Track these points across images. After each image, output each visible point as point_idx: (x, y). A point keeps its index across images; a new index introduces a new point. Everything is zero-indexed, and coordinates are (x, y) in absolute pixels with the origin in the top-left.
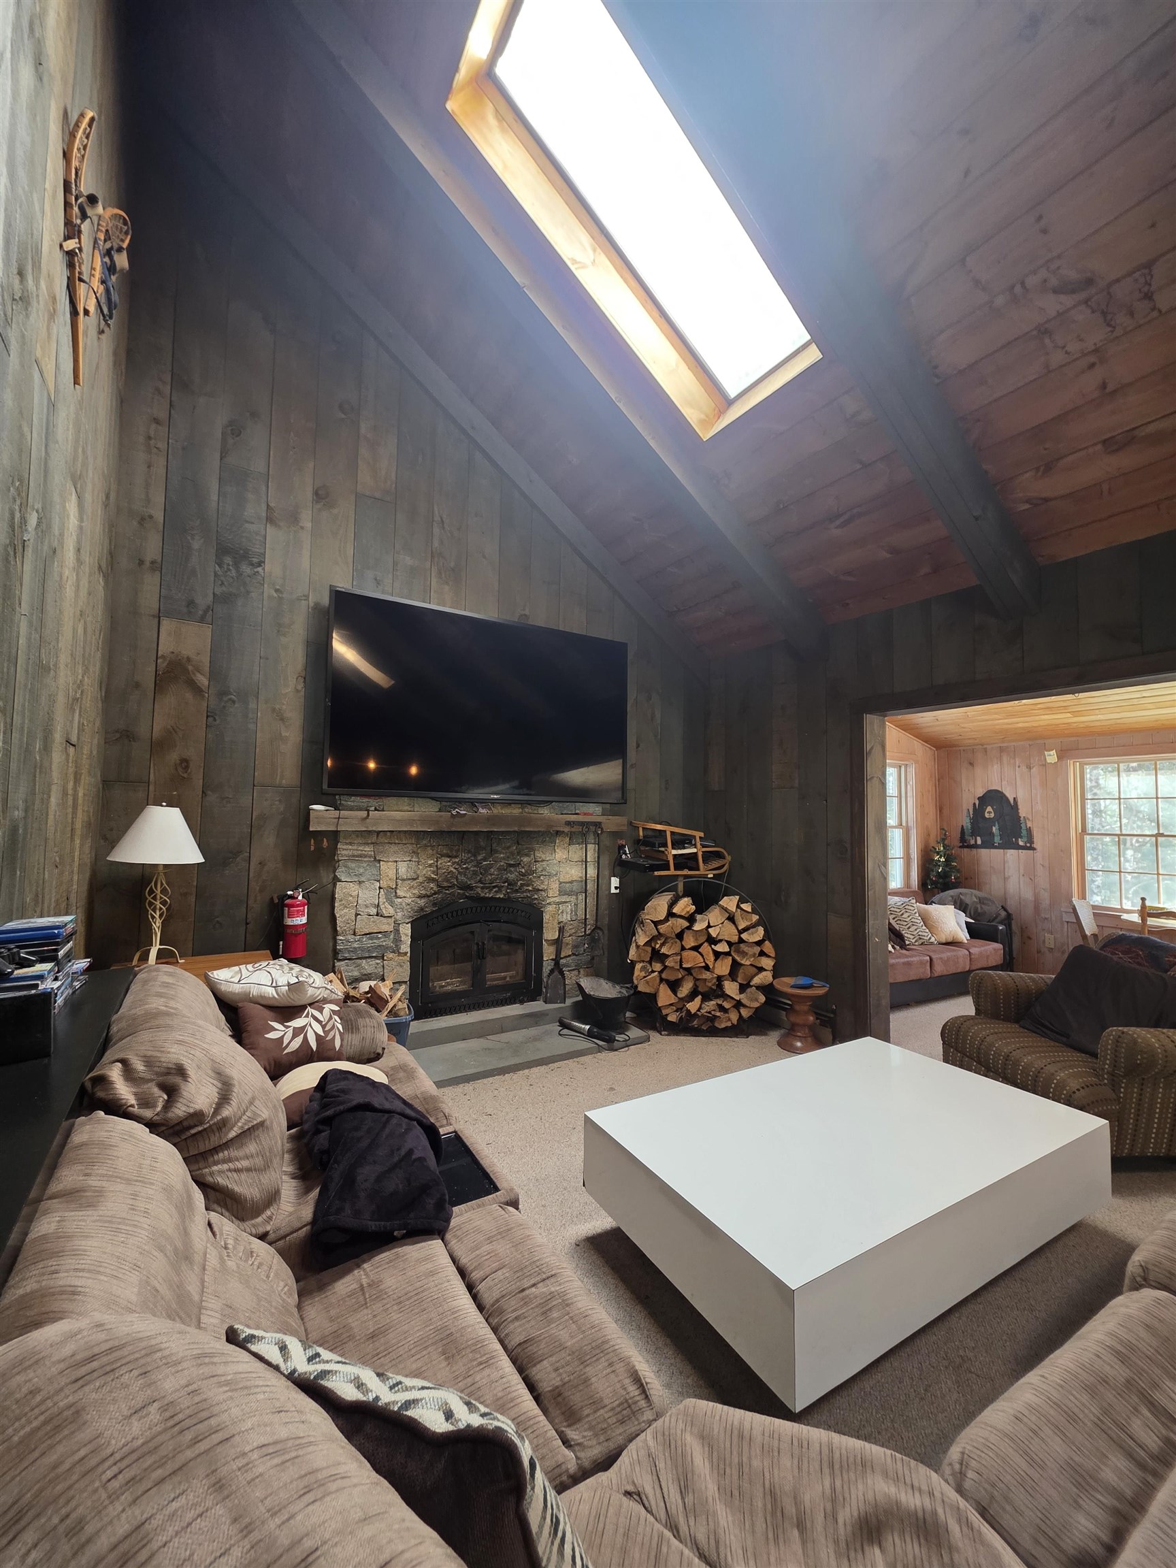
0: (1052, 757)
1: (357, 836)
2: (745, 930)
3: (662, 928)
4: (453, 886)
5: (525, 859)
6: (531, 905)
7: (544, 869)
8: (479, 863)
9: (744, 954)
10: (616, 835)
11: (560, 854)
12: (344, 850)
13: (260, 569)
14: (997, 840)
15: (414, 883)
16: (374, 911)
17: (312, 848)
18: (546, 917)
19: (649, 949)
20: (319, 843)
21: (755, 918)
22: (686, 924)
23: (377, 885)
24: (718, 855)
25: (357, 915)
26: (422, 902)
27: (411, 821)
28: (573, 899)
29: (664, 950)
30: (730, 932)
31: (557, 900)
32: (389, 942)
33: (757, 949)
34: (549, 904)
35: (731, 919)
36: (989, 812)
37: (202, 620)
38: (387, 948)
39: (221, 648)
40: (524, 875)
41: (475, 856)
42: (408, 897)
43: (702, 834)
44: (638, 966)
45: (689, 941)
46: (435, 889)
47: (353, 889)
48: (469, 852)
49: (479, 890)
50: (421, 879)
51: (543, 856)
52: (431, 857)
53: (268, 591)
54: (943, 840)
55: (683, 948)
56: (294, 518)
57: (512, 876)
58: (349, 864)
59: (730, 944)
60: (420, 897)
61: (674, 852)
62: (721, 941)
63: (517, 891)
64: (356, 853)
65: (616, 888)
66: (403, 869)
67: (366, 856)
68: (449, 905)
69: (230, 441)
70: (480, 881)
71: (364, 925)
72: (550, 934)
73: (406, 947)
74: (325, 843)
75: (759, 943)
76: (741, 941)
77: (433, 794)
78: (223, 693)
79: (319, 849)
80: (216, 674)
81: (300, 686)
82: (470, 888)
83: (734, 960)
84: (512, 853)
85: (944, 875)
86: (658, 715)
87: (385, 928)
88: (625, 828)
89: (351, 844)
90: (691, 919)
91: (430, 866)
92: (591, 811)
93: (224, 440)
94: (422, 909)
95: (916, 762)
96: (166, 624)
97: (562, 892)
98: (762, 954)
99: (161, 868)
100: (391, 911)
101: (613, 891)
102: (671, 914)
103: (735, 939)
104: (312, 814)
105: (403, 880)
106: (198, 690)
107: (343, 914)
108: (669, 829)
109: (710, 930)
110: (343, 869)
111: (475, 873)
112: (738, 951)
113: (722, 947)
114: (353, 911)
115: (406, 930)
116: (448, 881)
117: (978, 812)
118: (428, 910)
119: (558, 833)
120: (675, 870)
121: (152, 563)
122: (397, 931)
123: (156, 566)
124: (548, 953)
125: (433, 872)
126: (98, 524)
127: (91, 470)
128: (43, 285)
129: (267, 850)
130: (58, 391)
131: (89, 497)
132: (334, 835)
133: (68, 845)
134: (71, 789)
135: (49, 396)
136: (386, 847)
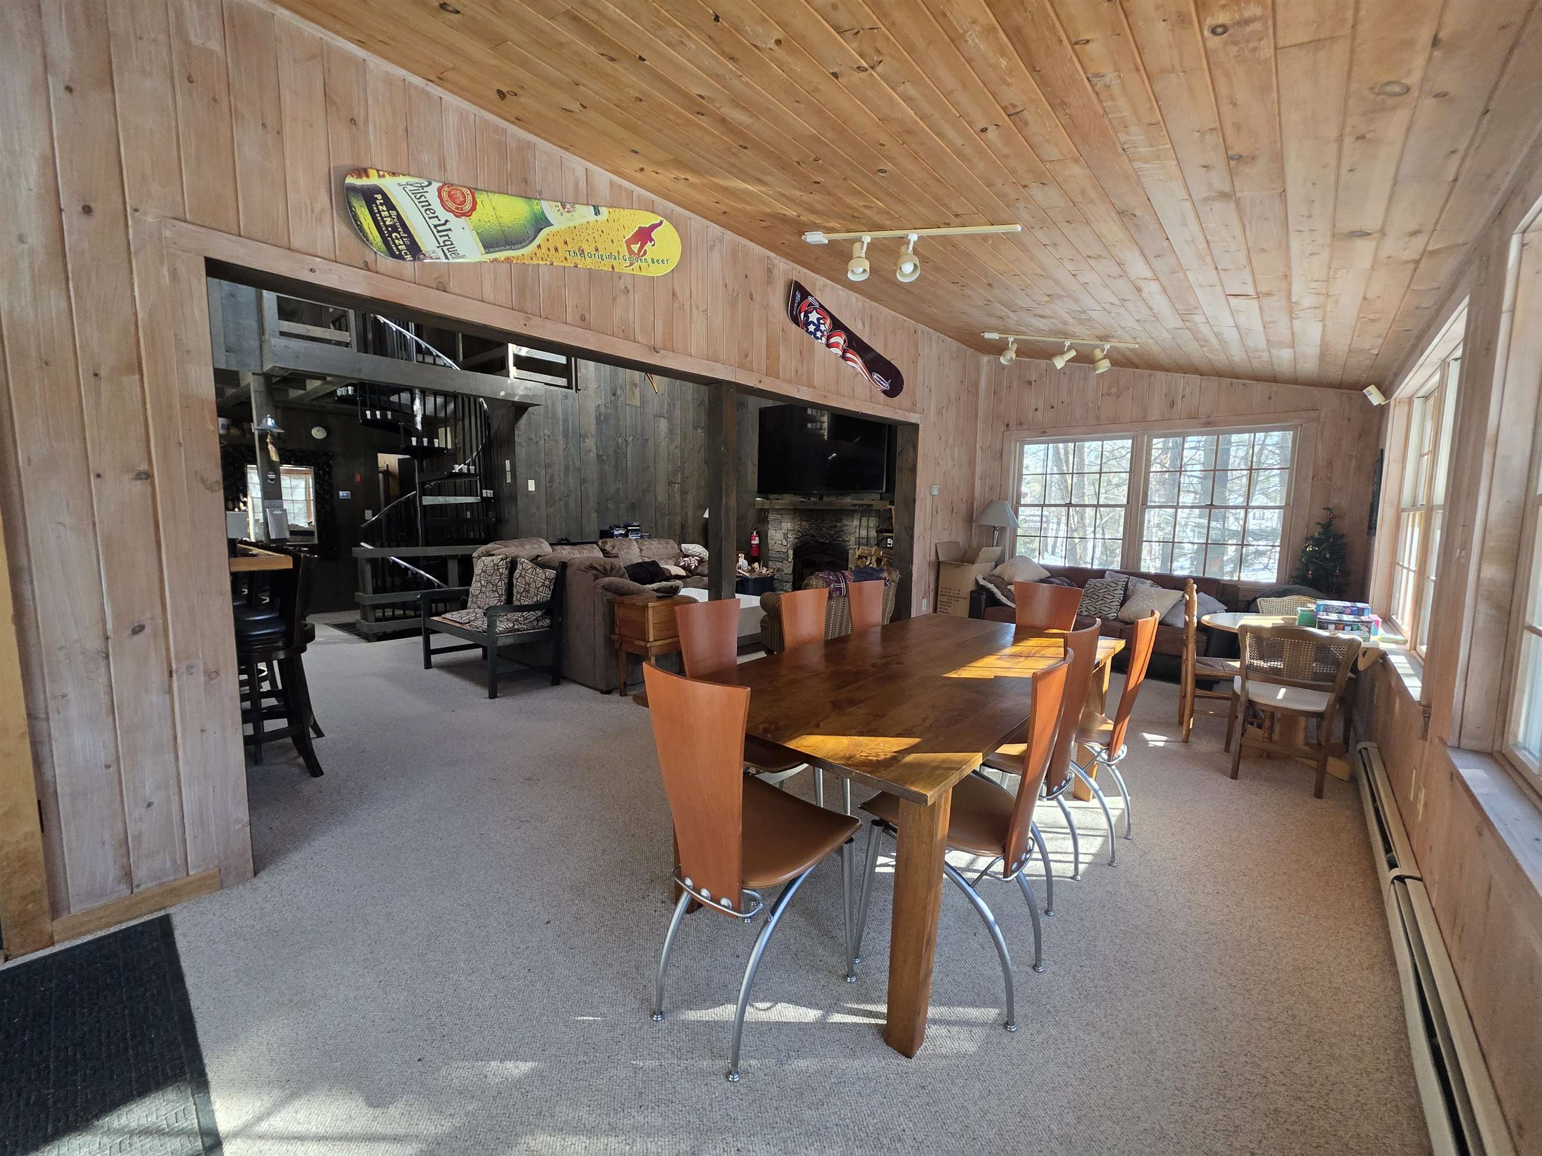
1: (774, 511)
4: (807, 535)
6: (843, 547)
7: (848, 530)
8: (818, 525)
11: (855, 522)
12: (771, 517)
16: (780, 542)
18: (850, 555)
20: (762, 513)
23: (781, 531)
25: (775, 543)
26: (796, 541)
27: (786, 504)
31: (855, 545)
32: (785, 556)
34: (851, 547)
38: (785, 559)
40: (838, 532)
41: (816, 521)
42: (792, 538)
46: (801, 535)
47: (773, 533)
48: (814, 519)
49: (818, 538)
50: (795, 531)
51: (847, 524)
52: (798, 521)
57: (833, 532)
58: (772, 523)
60: (796, 538)
63: (835, 540)
64: (774, 518)
66: (790, 525)
67: (777, 519)
68: (806, 543)
70: (819, 534)
71: (777, 548)
73: (791, 559)
74: (766, 514)
77: (792, 493)
84: (833, 521)
87: (784, 550)
89: (772, 514)
91: (799, 525)
100: (786, 543)
104: (756, 502)
105: (789, 530)
107: (770, 542)
110: (770, 524)
111: (817, 530)
116: (805, 532)
118: (798, 545)
122: (788, 552)
125: (800, 528)
126: (690, 416)
127: (678, 404)
128: (628, 387)
129: (751, 516)
130: (643, 402)
131: (677, 413)
132: (768, 510)
133: (678, 510)
134: (677, 495)
135: (636, 407)
136: (784, 516)
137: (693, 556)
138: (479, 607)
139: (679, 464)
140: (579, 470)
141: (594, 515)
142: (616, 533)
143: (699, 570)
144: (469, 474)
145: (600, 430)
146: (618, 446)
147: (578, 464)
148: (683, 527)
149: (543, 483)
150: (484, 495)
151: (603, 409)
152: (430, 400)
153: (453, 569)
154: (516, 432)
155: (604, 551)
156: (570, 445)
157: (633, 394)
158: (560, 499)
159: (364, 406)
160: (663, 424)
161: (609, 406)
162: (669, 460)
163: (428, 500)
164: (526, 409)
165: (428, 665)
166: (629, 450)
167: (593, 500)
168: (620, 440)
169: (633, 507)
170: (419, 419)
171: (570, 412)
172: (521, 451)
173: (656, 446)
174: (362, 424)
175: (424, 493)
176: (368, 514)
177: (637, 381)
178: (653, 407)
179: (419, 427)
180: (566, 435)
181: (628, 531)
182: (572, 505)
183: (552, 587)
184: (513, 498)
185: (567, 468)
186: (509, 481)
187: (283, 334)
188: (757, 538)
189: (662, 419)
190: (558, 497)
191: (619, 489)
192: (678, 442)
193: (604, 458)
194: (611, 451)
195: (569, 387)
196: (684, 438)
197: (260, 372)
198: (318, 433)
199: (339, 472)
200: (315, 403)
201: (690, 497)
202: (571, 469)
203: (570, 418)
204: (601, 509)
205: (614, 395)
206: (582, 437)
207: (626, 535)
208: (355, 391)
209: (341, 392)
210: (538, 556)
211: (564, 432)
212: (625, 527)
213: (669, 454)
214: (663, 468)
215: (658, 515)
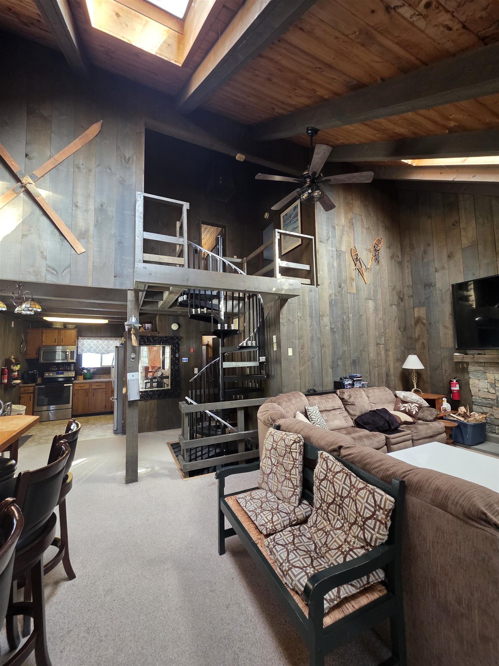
1: (476, 364)
12: (471, 368)
13: (435, 287)
16: (486, 390)
17: (461, 367)
20: (463, 365)
23: (487, 381)
25: (479, 391)
32: (494, 403)
37: (423, 306)
38: (493, 405)
39: (428, 312)
47: (477, 381)
53: (438, 292)
56: (443, 268)
58: (474, 373)
64: (476, 369)
67: (480, 371)
69: (424, 255)
71: (482, 394)
74: (465, 366)
78: (430, 324)
79: (463, 367)
80: (428, 319)
81: (451, 317)
87: (492, 397)
89: (474, 366)
93: (422, 256)
96: (416, 309)
99: (414, 370)
100: (494, 392)
104: (454, 357)
105: (498, 380)
106: (424, 324)
107: (473, 390)
110: (472, 374)
114: (478, 389)
122: (497, 399)
123: (412, 296)
126: (388, 297)
127: (379, 291)
128: (348, 281)
129: (447, 367)
130: (358, 290)
131: (379, 296)
132: (467, 363)
133: (384, 363)
134: (383, 353)
135: (354, 294)
136: (489, 368)
137: (412, 403)
138: (270, 491)
139: (383, 330)
140: (319, 339)
141: (330, 370)
142: (346, 383)
143: (421, 415)
144: (252, 347)
145: (332, 311)
146: (344, 321)
147: (318, 335)
148: (387, 375)
149: (297, 349)
150: (261, 361)
151: (333, 297)
152: (230, 303)
153: (241, 416)
154: (281, 316)
155: (342, 399)
156: (314, 323)
157: (352, 286)
158: (308, 360)
159: (192, 307)
160: (371, 304)
161: (337, 294)
162: (376, 328)
163: (227, 365)
164: (287, 300)
165: (222, 551)
166: (351, 323)
167: (329, 360)
168: (345, 317)
169: (354, 363)
170: (222, 313)
171: (313, 300)
172: (284, 328)
173: (367, 319)
174: (190, 318)
175: (224, 360)
176: (196, 370)
177: (354, 276)
178: (364, 294)
179: (223, 318)
180: (311, 317)
181: (354, 381)
182: (316, 363)
183: (389, 524)
184: (278, 361)
185: (312, 339)
186: (275, 349)
187: (145, 262)
188: (458, 386)
189: (370, 301)
190: (307, 359)
191: (345, 351)
192: (381, 315)
193: (335, 330)
194: (339, 325)
195: (312, 284)
196: (384, 314)
197: (133, 289)
198: (175, 327)
199: (183, 348)
200: (170, 310)
201: (390, 353)
202: (315, 339)
203: (314, 304)
204: (334, 367)
205: (340, 287)
206: (321, 316)
207: (353, 385)
208: (187, 298)
209: (180, 299)
210: (340, 447)
211: (310, 314)
212: (351, 378)
213: (376, 324)
214: (373, 333)
215: (371, 368)
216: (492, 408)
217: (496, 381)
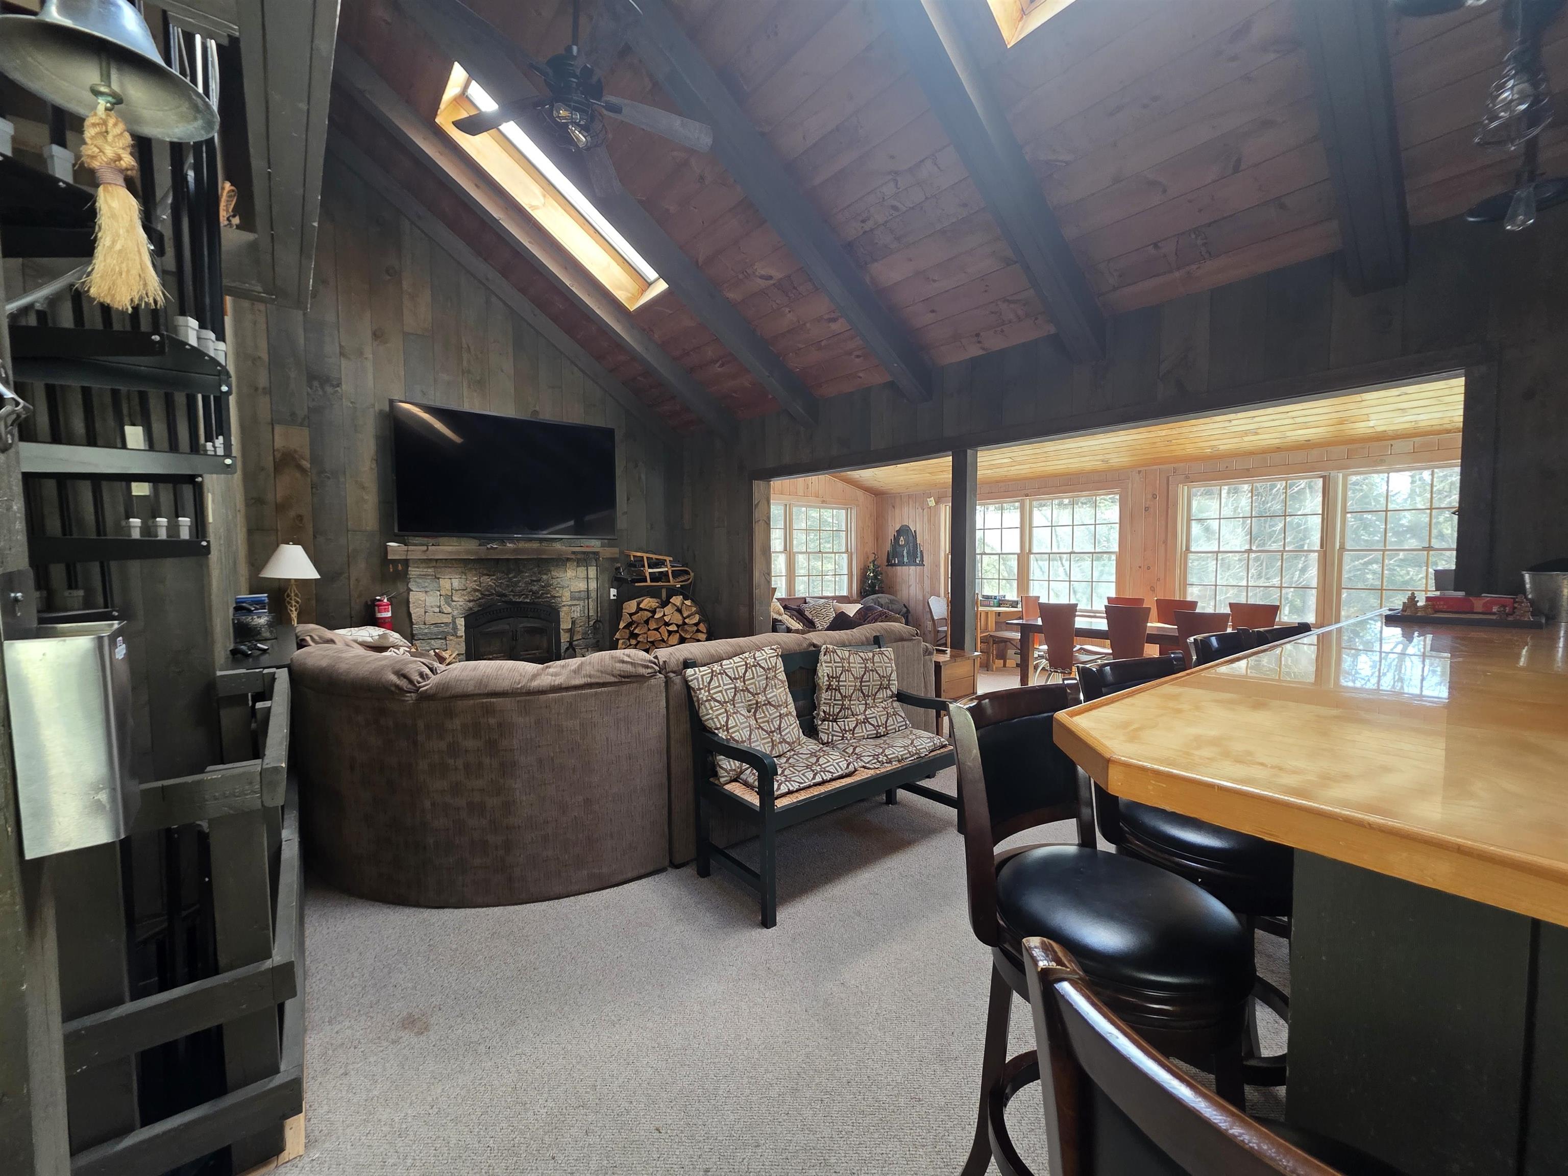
0: (932, 502)
1: (422, 563)
2: (688, 617)
3: (635, 618)
4: (492, 594)
5: (545, 577)
6: (550, 606)
7: (559, 583)
8: (510, 579)
9: (686, 631)
10: (613, 560)
11: (570, 573)
12: (413, 571)
13: (338, 389)
14: (905, 559)
15: (465, 592)
16: (438, 610)
17: (391, 570)
18: (562, 614)
19: (627, 631)
20: (395, 567)
21: (694, 609)
22: (650, 614)
23: (439, 593)
24: (687, 573)
25: (426, 612)
26: (471, 605)
27: (458, 553)
28: (581, 603)
29: (636, 631)
30: (677, 618)
31: (569, 603)
32: (449, 629)
33: (695, 628)
34: (564, 606)
35: (679, 611)
36: (902, 541)
37: (301, 425)
38: (448, 633)
39: (317, 443)
40: (543, 587)
41: (507, 575)
42: (460, 601)
43: (671, 559)
44: (621, 642)
45: (653, 625)
46: (480, 596)
47: (422, 596)
48: (503, 572)
49: (511, 597)
50: (469, 590)
51: (558, 575)
52: (474, 576)
53: (346, 403)
54: (874, 561)
55: (649, 630)
56: (361, 353)
57: (535, 588)
58: (418, 580)
59: (678, 626)
60: (470, 601)
61: (651, 570)
62: (672, 624)
63: (539, 598)
64: (422, 573)
65: (614, 596)
66: (456, 583)
67: (429, 575)
68: (489, 606)
70: (512, 591)
71: (430, 618)
72: (565, 625)
73: (461, 632)
74: (400, 567)
75: (696, 624)
76: (684, 623)
77: (472, 534)
78: (321, 472)
79: (396, 570)
80: (315, 460)
81: (374, 466)
82: (504, 595)
83: (680, 635)
84: (534, 573)
85: (873, 586)
86: (643, 477)
88: (617, 556)
90: (654, 612)
91: (475, 581)
92: (593, 544)
94: (471, 609)
95: (858, 506)
96: (278, 429)
97: (572, 599)
98: (698, 631)
99: (293, 582)
100: (449, 610)
101: (612, 597)
102: (639, 609)
103: (680, 622)
104: (389, 549)
105: (456, 590)
106: (303, 471)
107: (416, 611)
108: (645, 555)
109: (665, 618)
110: (414, 583)
111: (508, 586)
112: (683, 630)
113: (673, 628)
114: (423, 610)
115: (461, 622)
116: (488, 591)
117: (896, 539)
118: (476, 609)
119: (568, 559)
120: (651, 582)
121: (264, 388)
122: (454, 622)
123: (268, 391)
124: (565, 638)
125: (477, 585)
132: (411, 562)
136: (443, 569)
216: (445, 638)
217: (454, 592)
